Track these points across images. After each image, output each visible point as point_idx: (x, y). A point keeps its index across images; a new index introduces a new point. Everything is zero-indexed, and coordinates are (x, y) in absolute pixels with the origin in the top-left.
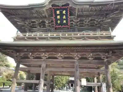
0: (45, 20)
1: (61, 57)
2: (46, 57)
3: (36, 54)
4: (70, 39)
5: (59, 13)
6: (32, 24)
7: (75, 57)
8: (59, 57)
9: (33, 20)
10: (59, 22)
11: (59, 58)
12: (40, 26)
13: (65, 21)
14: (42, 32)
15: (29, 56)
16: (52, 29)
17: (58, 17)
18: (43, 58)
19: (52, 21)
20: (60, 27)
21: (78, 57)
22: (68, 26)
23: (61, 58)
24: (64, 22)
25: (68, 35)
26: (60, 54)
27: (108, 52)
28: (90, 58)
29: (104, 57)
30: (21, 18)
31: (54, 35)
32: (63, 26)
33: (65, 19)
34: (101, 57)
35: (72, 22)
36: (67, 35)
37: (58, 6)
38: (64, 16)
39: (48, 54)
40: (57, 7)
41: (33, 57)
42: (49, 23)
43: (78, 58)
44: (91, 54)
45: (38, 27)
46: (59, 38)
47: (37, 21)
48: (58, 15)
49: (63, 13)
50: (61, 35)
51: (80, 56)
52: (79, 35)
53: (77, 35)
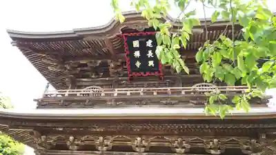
0: (109, 61)
1: (144, 147)
2: (107, 146)
3: (83, 138)
4: (164, 102)
5: (138, 46)
6: (79, 69)
7: (177, 147)
8: (137, 146)
9: (82, 62)
10: (138, 64)
11: (137, 149)
12: (97, 74)
14: (102, 86)
15: (68, 143)
16: (122, 80)
17: (137, 54)
18: (100, 148)
19: (124, 63)
20: (141, 76)
21: (184, 148)
22: (159, 72)
23: (143, 149)
24: (150, 65)
25: (158, 93)
26: (139, 139)
27: (257, 136)
28: (213, 151)
29: (248, 149)
30: (56, 56)
31: (126, 94)
32: (147, 74)
33: (150, 59)
34: (241, 148)
36: (155, 94)
37: (136, 31)
38: (150, 52)
39: (112, 139)
40: (133, 32)
41: (77, 145)
42: (117, 67)
43: (183, 150)
44: (215, 140)
45: (93, 77)
47: (91, 62)
48: (136, 49)
49: (147, 45)
50: (142, 94)
51: (188, 146)
52: (183, 93)
53: (180, 93)
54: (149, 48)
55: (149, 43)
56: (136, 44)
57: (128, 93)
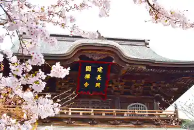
4: (112, 122)
5: (90, 70)
13: (98, 85)
17: (88, 76)
24: (96, 86)
25: (106, 114)
31: (79, 113)
32: (94, 93)
33: (98, 81)
35: (111, 85)
36: (103, 114)
46: (90, 119)
48: (88, 73)
49: (98, 71)
50: (93, 114)
52: (125, 115)
53: (123, 115)
54: (99, 73)
55: (100, 69)
56: (88, 68)
57: (81, 113)
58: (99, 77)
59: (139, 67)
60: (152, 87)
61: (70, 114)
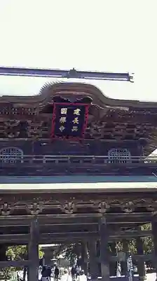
5: (66, 113)
7: (100, 208)
8: (65, 209)
10: (62, 128)
11: (67, 211)
12: (14, 133)
16: (42, 142)
17: (63, 119)
18: (32, 212)
23: (71, 211)
24: (73, 130)
28: (127, 210)
33: (75, 125)
34: (146, 206)
35: (89, 128)
36: (81, 162)
37: (67, 101)
40: (64, 102)
43: (105, 210)
44: (130, 203)
45: (10, 136)
47: (9, 122)
48: (64, 115)
49: (75, 113)
50: (69, 162)
51: (108, 207)
52: (105, 162)
53: (103, 162)
54: (76, 116)
55: (77, 112)
56: (64, 111)
57: (57, 161)
58: (76, 120)
59: (121, 108)
60: (135, 130)
61: (44, 162)
